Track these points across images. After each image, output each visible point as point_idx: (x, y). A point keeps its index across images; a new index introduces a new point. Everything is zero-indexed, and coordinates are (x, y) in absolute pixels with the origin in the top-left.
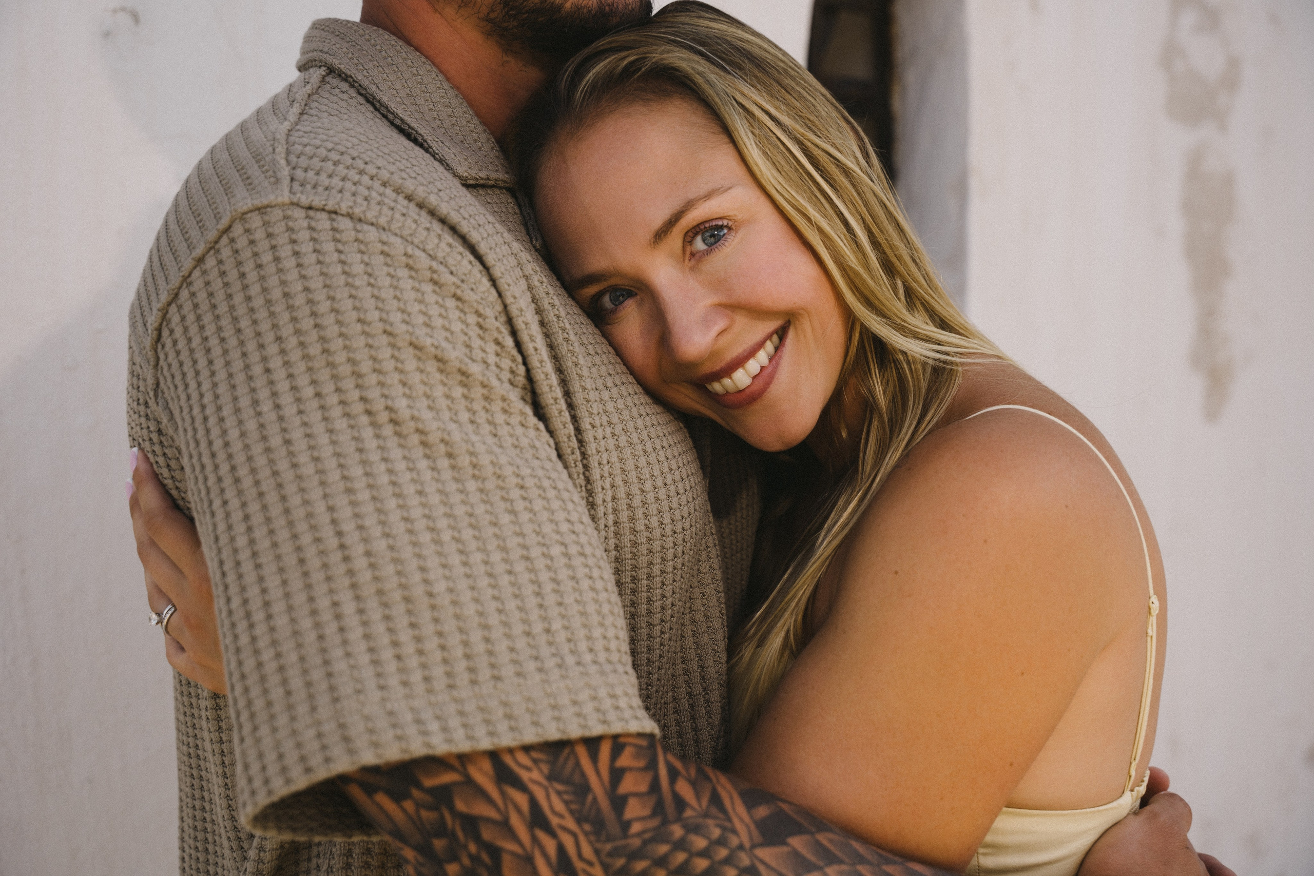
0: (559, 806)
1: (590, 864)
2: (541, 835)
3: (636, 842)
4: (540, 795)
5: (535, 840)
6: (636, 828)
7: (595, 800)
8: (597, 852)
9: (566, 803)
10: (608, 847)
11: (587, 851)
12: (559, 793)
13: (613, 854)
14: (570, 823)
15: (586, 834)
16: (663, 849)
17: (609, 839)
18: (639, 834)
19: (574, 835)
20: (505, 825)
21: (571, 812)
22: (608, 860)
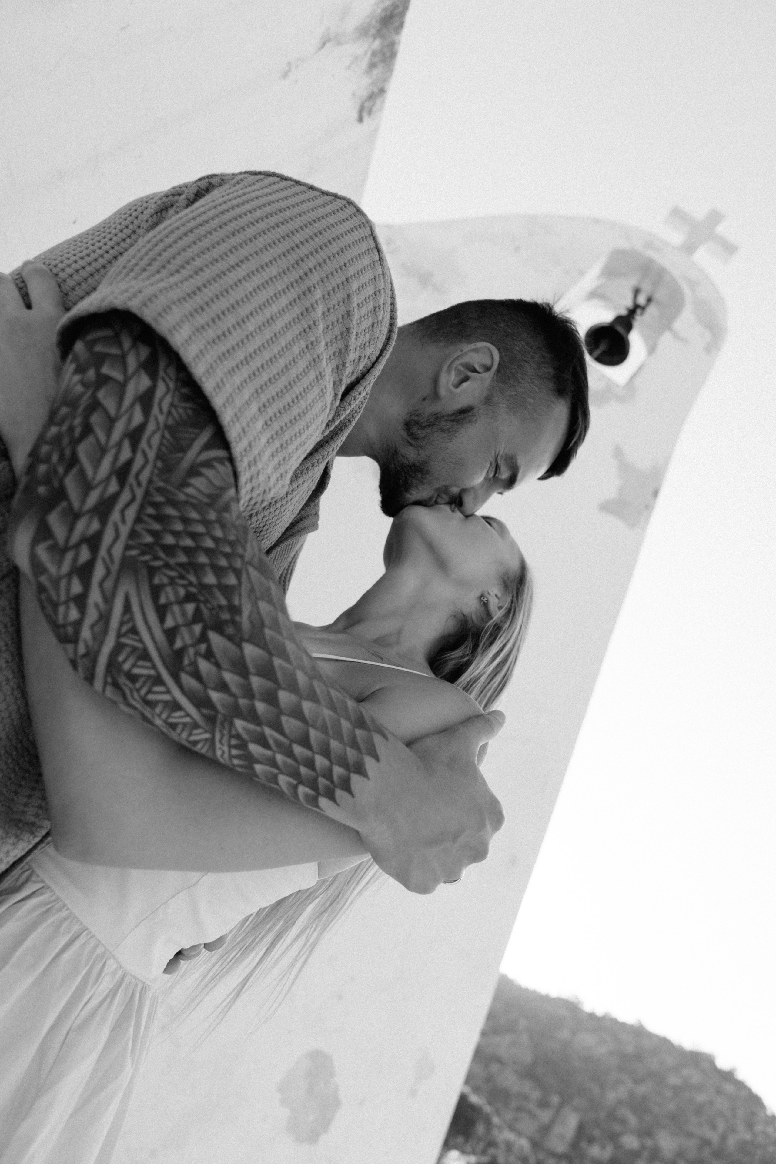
0: (156, 441)
1: (139, 484)
2: (126, 445)
3: (182, 497)
4: (151, 426)
5: (119, 444)
6: (190, 490)
7: (182, 459)
8: (150, 481)
9: (161, 444)
10: (161, 484)
11: (144, 477)
12: (163, 437)
13: (160, 490)
14: (152, 455)
15: (155, 466)
16: (194, 515)
17: (165, 481)
18: (188, 495)
19: (147, 461)
20: (111, 422)
21: (159, 449)
22: (152, 491)
